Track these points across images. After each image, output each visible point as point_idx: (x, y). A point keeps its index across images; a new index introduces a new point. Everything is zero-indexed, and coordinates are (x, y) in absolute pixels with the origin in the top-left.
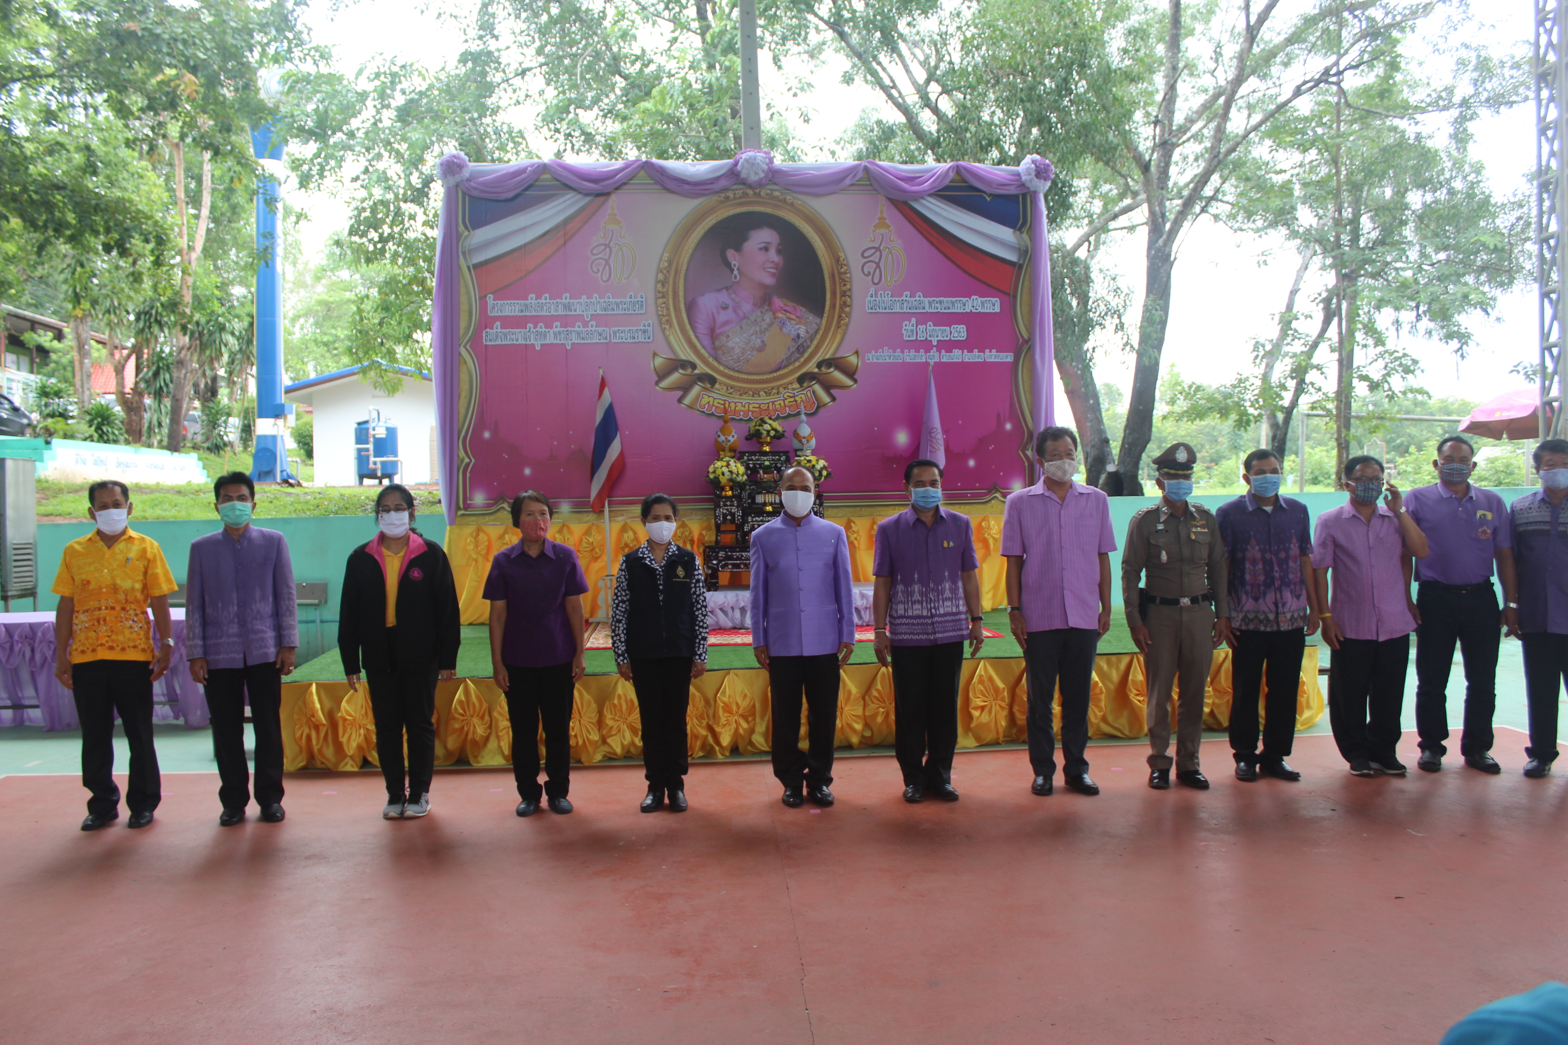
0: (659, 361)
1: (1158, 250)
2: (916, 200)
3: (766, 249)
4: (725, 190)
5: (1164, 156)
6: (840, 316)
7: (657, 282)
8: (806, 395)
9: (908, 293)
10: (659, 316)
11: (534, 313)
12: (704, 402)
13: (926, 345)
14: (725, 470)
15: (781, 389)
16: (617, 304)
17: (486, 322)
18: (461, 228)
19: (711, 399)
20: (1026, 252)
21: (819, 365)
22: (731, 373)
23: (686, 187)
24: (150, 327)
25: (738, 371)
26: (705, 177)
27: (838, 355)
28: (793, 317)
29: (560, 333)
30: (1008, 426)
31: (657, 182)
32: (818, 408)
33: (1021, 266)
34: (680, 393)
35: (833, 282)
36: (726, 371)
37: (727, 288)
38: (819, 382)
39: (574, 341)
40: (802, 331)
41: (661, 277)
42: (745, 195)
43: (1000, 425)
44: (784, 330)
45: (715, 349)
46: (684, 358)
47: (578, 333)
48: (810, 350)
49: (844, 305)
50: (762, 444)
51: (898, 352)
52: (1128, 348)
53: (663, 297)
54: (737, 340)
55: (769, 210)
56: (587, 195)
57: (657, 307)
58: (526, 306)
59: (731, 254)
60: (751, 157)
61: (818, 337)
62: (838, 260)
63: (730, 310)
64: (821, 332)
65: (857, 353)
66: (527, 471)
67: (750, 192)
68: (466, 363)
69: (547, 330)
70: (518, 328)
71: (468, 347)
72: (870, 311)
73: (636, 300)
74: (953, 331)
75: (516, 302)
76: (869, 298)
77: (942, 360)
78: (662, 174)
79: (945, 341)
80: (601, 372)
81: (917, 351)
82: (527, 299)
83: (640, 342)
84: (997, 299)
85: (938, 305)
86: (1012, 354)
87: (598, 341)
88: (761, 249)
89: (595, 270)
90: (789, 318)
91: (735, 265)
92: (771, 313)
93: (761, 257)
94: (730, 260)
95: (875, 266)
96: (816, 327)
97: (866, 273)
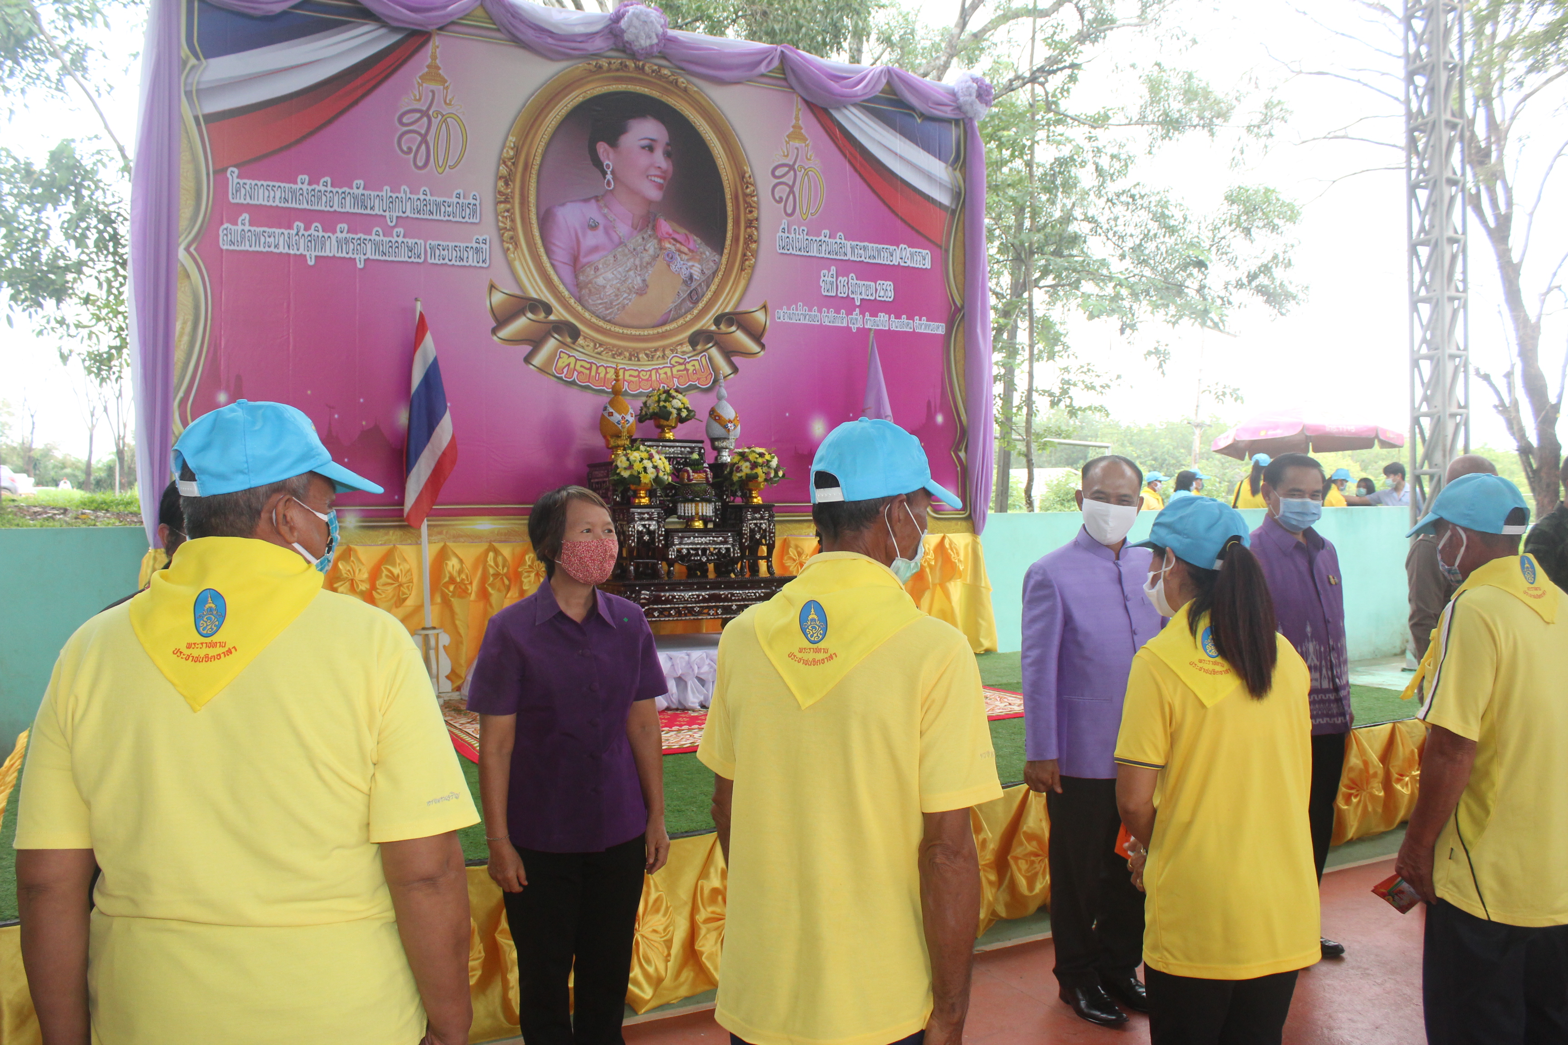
0: (497, 298)
2: (839, 108)
3: (651, 149)
4: (596, 55)
6: (744, 255)
7: (498, 178)
8: (700, 362)
9: (827, 232)
10: (500, 229)
11: (305, 206)
12: (561, 364)
13: (845, 304)
15: (667, 352)
16: (438, 205)
17: (224, 212)
18: (185, 53)
19: (572, 360)
20: (959, 194)
21: (717, 321)
22: (601, 323)
25: (609, 321)
27: (741, 309)
28: (685, 250)
29: (346, 241)
30: (940, 419)
31: (504, 29)
32: (715, 382)
33: (953, 212)
34: (528, 348)
35: (737, 207)
36: (594, 320)
37: (596, 198)
38: (716, 344)
39: (369, 255)
40: (696, 272)
41: (503, 170)
42: (624, 67)
43: (931, 417)
44: (673, 267)
45: (578, 285)
46: (534, 295)
47: (376, 244)
48: (705, 300)
49: (750, 239)
50: (662, 428)
51: (815, 312)
53: (506, 201)
54: (609, 275)
55: (655, 94)
56: (395, 30)
57: (497, 215)
58: (293, 192)
59: (602, 148)
60: (640, 12)
61: (717, 280)
62: (744, 177)
63: (600, 231)
64: (720, 274)
65: (764, 307)
67: (631, 64)
68: (188, 276)
69: (326, 235)
70: (280, 226)
71: (192, 249)
72: (782, 251)
73: (467, 202)
74: (879, 288)
75: (277, 184)
76: (780, 234)
77: (866, 327)
78: (513, 16)
79: (870, 300)
80: (419, 307)
81: (838, 312)
82: (295, 183)
83: (470, 266)
84: (927, 251)
85: (862, 252)
86: (944, 325)
87: (407, 259)
88: (643, 148)
89: (405, 149)
90: (679, 251)
91: (608, 166)
92: (655, 241)
93: (644, 159)
94: (602, 158)
95: (788, 189)
96: (715, 267)
97: (777, 198)
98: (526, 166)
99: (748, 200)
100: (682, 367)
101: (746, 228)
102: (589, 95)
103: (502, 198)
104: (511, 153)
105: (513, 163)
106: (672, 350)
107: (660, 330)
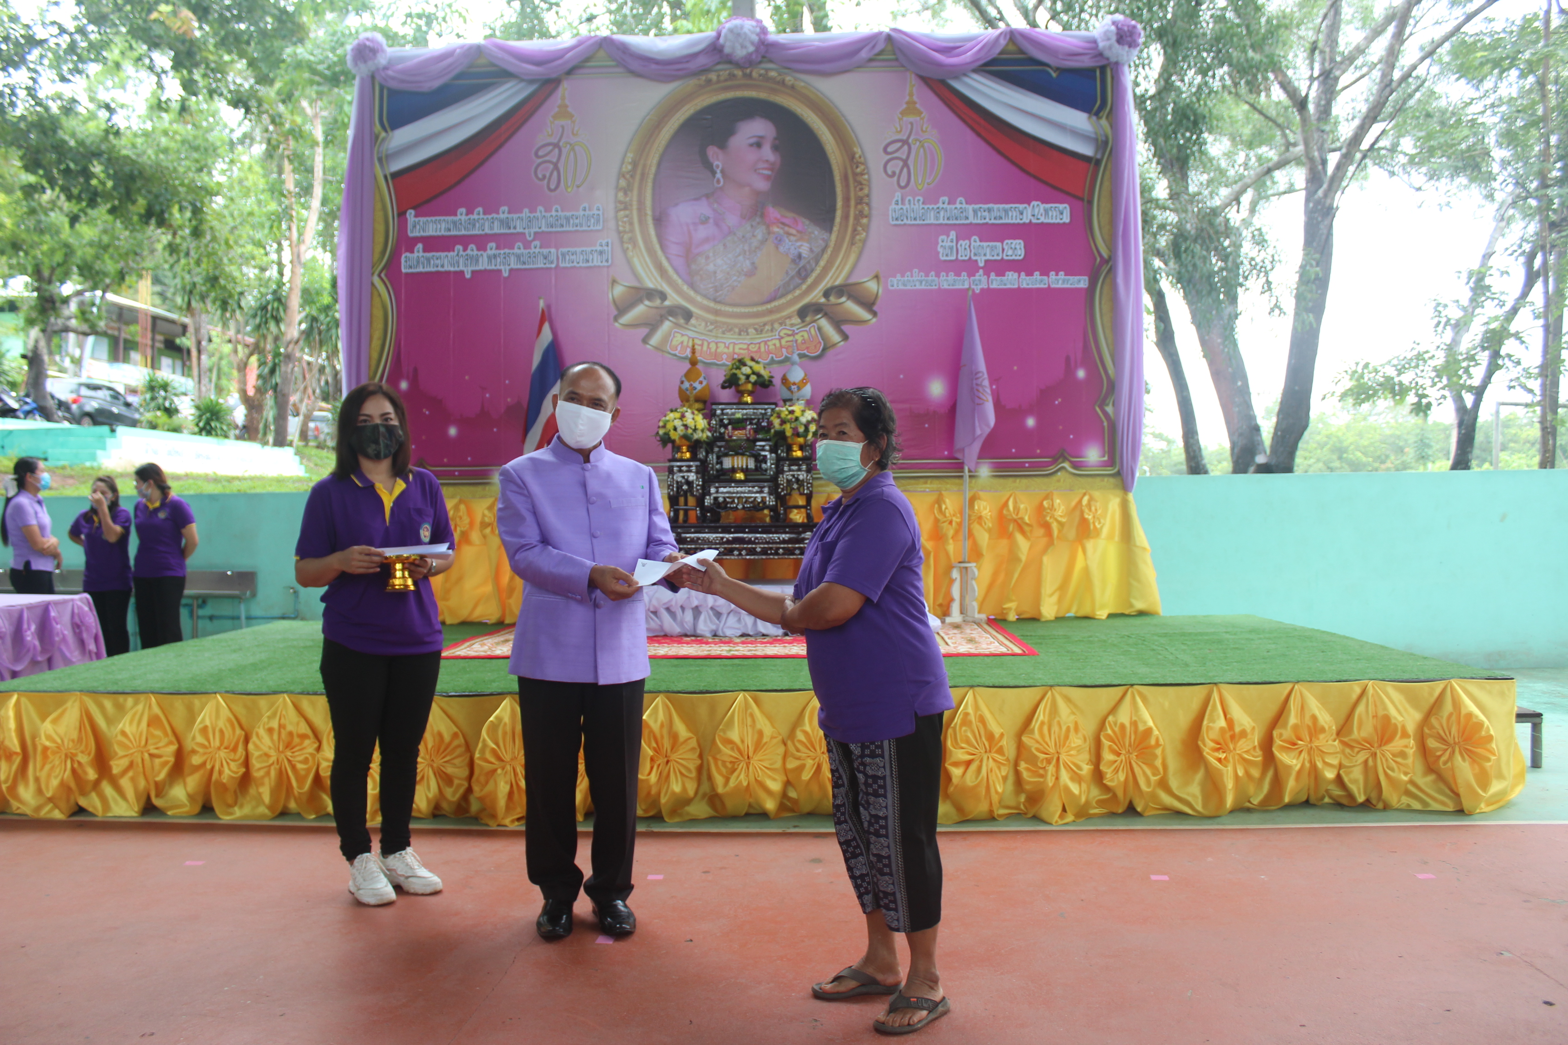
0: (618, 290)
1: (1318, 202)
2: (956, 78)
3: (759, 145)
4: (705, 70)
5: (1325, 92)
6: (855, 230)
7: (618, 188)
8: (809, 332)
9: (946, 199)
10: (619, 232)
11: (463, 232)
12: (675, 343)
13: (970, 267)
14: (678, 423)
15: (776, 325)
16: (567, 219)
17: (406, 243)
18: (378, 127)
19: (685, 339)
20: (1106, 143)
21: (826, 294)
22: (712, 305)
23: (654, 66)
24: (266, 323)
25: (719, 302)
26: (679, 54)
27: (852, 280)
28: (794, 232)
29: (495, 256)
30: (1081, 374)
31: (622, 64)
32: (824, 350)
33: (1098, 162)
34: (644, 331)
35: (846, 186)
36: (705, 302)
37: (707, 196)
38: (826, 315)
39: (513, 266)
40: (805, 250)
41: (623, 183)
42: (732, 76)
43: (1070, 372)
44: (781, 249)
45: (691, 274)
46: (650, 285)
47: (518, 257)
48: (814, 275)
49: (861, 215)
50: (741, 393)
51: (932, 276)
52: (1277, 311)
53: (625, 209)
54: (720, 262)
55: (763, 95)
56: (531, 82)
57: (617, 221)
58: (455, 223)
60: (736, 27)
61: (826, 257)
62: (853, 158)
63: (711, 224)
65: (877, 277)
66: (453, 431)
67: (739, 73)
68: (380, 295)
69: (479, 253)
70: (443, 251)
71: (383, 275)
72: (895, 222)
73: (591, 213)
74: (1006, 247)
75: (442, 218)
76: (893, 206)
77: (991, 287)
78: (624, 53)
79: (995, 261)
80: (542, 304)
81: (958, 274)
82: (456, 215)
83: (595, 267)
84: (1066, 205)
85: (986, 214)
86: (1086, 278)
87: (542, 266)
88: (751, 145)
89: (540, 176)
90: (789, 234)
91: (718, 166)
92: (764, 227)
93: (752, 156)
94: (711, 159)
95: (901, 163)
96: (823, 244)
97: (890, 172)
98: (643, 176)
99: (859, 178)
100: (791, 338)
101: (857, 204)
102: (699, 107)
103: (622, 206)
104: (630, 167)
105: (632, 176)
106: (781, 324)
107: (769, 306)
